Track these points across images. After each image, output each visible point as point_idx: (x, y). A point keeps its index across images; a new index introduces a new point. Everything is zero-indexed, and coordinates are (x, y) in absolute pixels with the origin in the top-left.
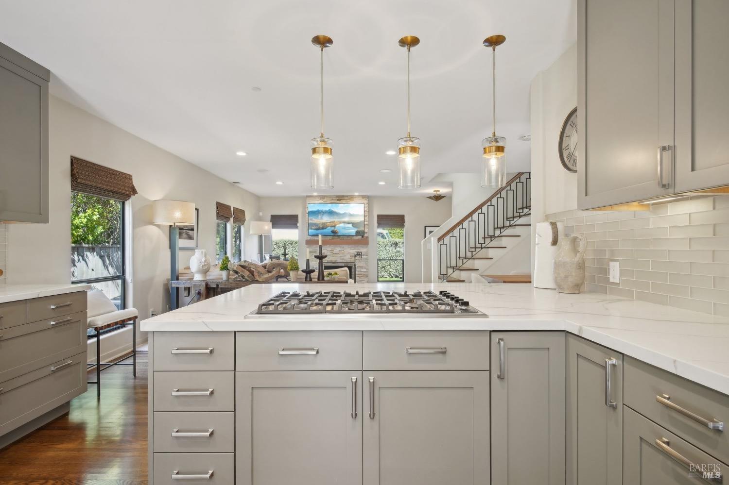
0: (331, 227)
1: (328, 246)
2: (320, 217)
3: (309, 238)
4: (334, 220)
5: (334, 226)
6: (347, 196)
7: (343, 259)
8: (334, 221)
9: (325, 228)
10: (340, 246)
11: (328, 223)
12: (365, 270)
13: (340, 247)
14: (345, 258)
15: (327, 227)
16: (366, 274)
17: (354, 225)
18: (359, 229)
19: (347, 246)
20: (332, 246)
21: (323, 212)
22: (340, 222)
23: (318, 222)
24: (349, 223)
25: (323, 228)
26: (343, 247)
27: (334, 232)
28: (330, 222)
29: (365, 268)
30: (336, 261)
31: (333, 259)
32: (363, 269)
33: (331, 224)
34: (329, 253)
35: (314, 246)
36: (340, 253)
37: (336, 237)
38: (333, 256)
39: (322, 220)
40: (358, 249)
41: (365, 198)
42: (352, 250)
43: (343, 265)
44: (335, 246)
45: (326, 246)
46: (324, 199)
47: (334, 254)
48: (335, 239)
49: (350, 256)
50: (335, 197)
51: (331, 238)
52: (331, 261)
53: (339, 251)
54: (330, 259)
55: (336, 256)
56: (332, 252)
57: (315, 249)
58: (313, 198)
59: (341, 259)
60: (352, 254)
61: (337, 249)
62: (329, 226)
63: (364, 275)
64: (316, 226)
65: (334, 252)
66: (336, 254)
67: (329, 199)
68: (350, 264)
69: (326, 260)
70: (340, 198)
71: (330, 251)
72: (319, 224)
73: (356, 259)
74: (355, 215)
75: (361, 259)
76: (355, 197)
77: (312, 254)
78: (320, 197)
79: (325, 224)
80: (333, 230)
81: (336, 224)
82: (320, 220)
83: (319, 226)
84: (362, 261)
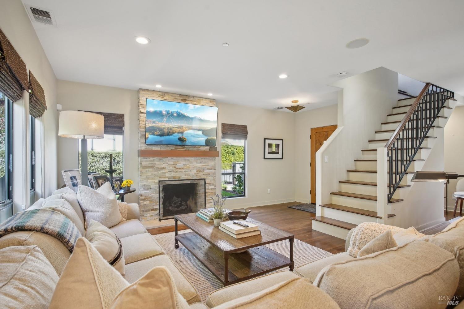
0: (178, 133)
1: (170, 158)
2: (165, 120)
3: (144, 147)
4: (183, 125)
5: (182, 133)
6: (193, 97)
7: (188, 175)
8: (182, 126)
9: (171, 135)
10: (185, 158)
11: (175, 129)
12: (213, 187)
13: (185, 160)
14: (191, 174)
15: (174, 133)
16: (213, 191)
17: (205, 132)
18: (209, 138)
19: (193, 158)
20: (175, 158)
21: (169, 114)
22: (190, 128)
23: (163, 127)
24: (199, 130)
25: (168, 134)
26: (189, 160)
27: (181, 140)
28: (177, 128)
29: (213, 185)
30: (180, 178)
31: (176, 175)
32: (210, 185)
33: (178, 129)
34: (171, 168)
35: (151, 158)
36: (185, 167)
37: (180, 147)
38: (176, 172)
39: (168, 123)
40: (205, 163)
41: (212, 102)
42: (199, 163)
43: (189, 182)
44: (178, 158)
45: (167, 159)
46: (165, 96)
47: (177, 168)
48: (179, 150)
49: (197, 171)
50: (179, 96)
51: (174, 148)
52: (174, 178)
53: (184, 164)
54: (172, 175)
55: (180, 172)
56: (176, 166)
57: (152, 162)
58: (149, 93)
59: (185, 175)
60: (199, 169)
61: (181, 162)
62: (176, 132)
63: (212, 192)
64: (159, 131)
65: (177, 166)
66: (180, 168)
67: (171, 97)
68: (197, 181)
69: (167, 177)
70: (184, 98)
71: (172, 165)
72: (164, 128)
73: (203, 175)
74: (208, 120)
75: (209, 174)
76: (202, 99)
77: (147, 169)
78: (159, 93)
79: (171, 129)
80: (180, 138)
81: (184, 130)
82: (166, 124)
83: (164, 132)
84: (210, 177)
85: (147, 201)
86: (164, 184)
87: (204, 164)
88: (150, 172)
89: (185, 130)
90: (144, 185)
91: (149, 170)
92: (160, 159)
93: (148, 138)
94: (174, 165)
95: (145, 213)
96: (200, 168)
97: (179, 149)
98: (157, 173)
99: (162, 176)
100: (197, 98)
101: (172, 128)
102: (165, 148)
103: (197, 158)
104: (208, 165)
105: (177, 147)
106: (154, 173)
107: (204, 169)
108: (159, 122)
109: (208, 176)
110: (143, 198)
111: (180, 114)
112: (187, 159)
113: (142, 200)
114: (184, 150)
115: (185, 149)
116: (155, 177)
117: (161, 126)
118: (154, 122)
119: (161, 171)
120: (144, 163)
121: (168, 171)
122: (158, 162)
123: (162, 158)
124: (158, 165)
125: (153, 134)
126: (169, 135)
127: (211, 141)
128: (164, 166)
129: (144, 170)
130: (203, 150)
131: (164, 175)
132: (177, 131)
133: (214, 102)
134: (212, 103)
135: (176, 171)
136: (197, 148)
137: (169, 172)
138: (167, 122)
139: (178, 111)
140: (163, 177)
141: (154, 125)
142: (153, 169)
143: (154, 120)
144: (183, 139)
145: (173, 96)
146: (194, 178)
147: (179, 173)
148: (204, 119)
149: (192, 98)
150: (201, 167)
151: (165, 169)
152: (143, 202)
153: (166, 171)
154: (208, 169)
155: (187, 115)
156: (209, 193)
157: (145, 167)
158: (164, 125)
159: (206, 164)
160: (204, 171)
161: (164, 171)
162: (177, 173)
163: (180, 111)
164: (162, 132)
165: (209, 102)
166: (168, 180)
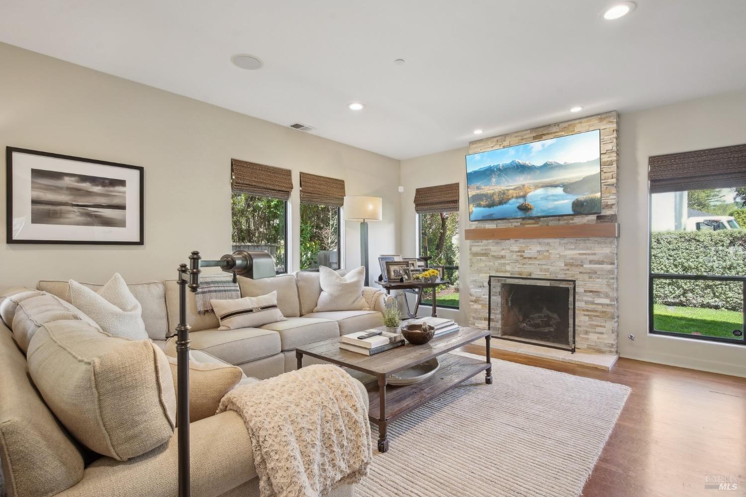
0: (517, 198)
1: (512, 241)
2: (494, 180)
3: (474, 226)
4: (524, 183)
5: (524, 197)
6: (557, 124)
8: (523, 186)
9: (505, 203)
10: (541, 240)
11: (511, 192)
13: (540, 243)
14: (552, 269)
15: (509, 199)
17: (569, 188)
18: (581, 197)
19: (558, 240)
20: (522, 240)
21: (499, 170)
22: (537, 187)
23: (492, 192)
24: (557, 186)
25: (501, 202)
26: (548, 244)
27: (524, 208)
28: (514, 189)
29: (607, 296)
30: (530, 274)
31: (523, 270)
32: (599, 297)
33: (515, 192)
34: (514, 257)
35: (485, 242)
36: (540, 257)
37: (530, 221)
38: (524, 264)
39: (498, 186)
40: (587, 248)
41: (605, 118)
42: (572, 249)
43: (548, 284)
44: (527, 240)
45: (507, 241)
46: (505, 141)
47: (525, 258)
48: (529, 226)
49: (565, 265)
50: (529, 131)
51: (519, 224)
52: (520, 274)
53: (538, 251)
54: (517, 269)
55: (531, 264)
56: (522, 254)
57: (486, 248)
58: (482, 145)
59: (541, 271)
60: (571, 261)
61: (533, 248)
62: (513, 197)
63: (603, 312)
64: (487, 200)
65: (526, 255)
66: (530, 258)
67: (515, 139)
68: (565, 284)
69: (509, 272)
70: (540, 132)
71: (516, 252)
72: (493, 194)
73: (580, 273)
74: (574, 164)
75: (596, 273)
76: (578, 121)
77: (479, 258)
78: (496, 139)
79: (504, 194)
80: (522, 205)
81: (527, 191)
82: (495, 187)
83: (494, 199)
84: (598, 278)
85: (479, 304)
86: (503, 282)
87: (584, 252)
88: (484, 263)
89: (529, 190)
90: (475, 281)
91: (480, 259)
92: (497, 243)
93: (472, 212)
94: (519, 252)
95: (476, 321)
96: (572, 259)
97: (529, 224)
98: (492, 264)
99: (500, 270)
100: (566, 125)
101: (506, 191)
102: (503, 224)
103: (565, 240)
104: (594, 254)
105: (524, 222)
106: (488, 264)
107: (582, 262)
108: (484, 186)
109: (594, 276)
110: (474, 298)
111: (517, 165)
112: (545, 243)
113: (472, 301)
114: (538, 225)
115: (540, 224)
116: (490, 270)
117: (488, 192)
118: (478, 188)
119: (499, 262)
120: (475, 249)
121: (509, 262)
122: (493, 247)
123: (500, 241)
124: (495, 251)
125: (479, 206)
126: (503, 204)
127: (585, 204)
128: (503, 253)
129: (475, 259)
130: (581, 223)
131: (503, 268)
132: (515, 195)
133: (610, 117)
134: (605, 122)
135: (524, 262)
136: (566, 220)
137: (511, 264)
138: (498, 183)
139: (513, 161)
140: (502, 272)
141: (478, 192)
142: (487, 258)
143: (478, 184)
144: (527, 207)
145: (518, 136)
146: (560, 277)
147: (529, 266)
148: (565, 163)
149: (557, 127)
150: (573, 256)
151: (505, 258)
152: (473, 305)
153: (507, 262)
154: (591, 262)
155: (529, 165)
156: (596, 311)
157: (476, 254)
158: (493, 190)
159: (588, 252)
160: (582, 266)
161: (502, 261)
162: (525, 266)
163: (516, 160)
164: (491, 200)
165: (597, 122)
166: (509, 276)
